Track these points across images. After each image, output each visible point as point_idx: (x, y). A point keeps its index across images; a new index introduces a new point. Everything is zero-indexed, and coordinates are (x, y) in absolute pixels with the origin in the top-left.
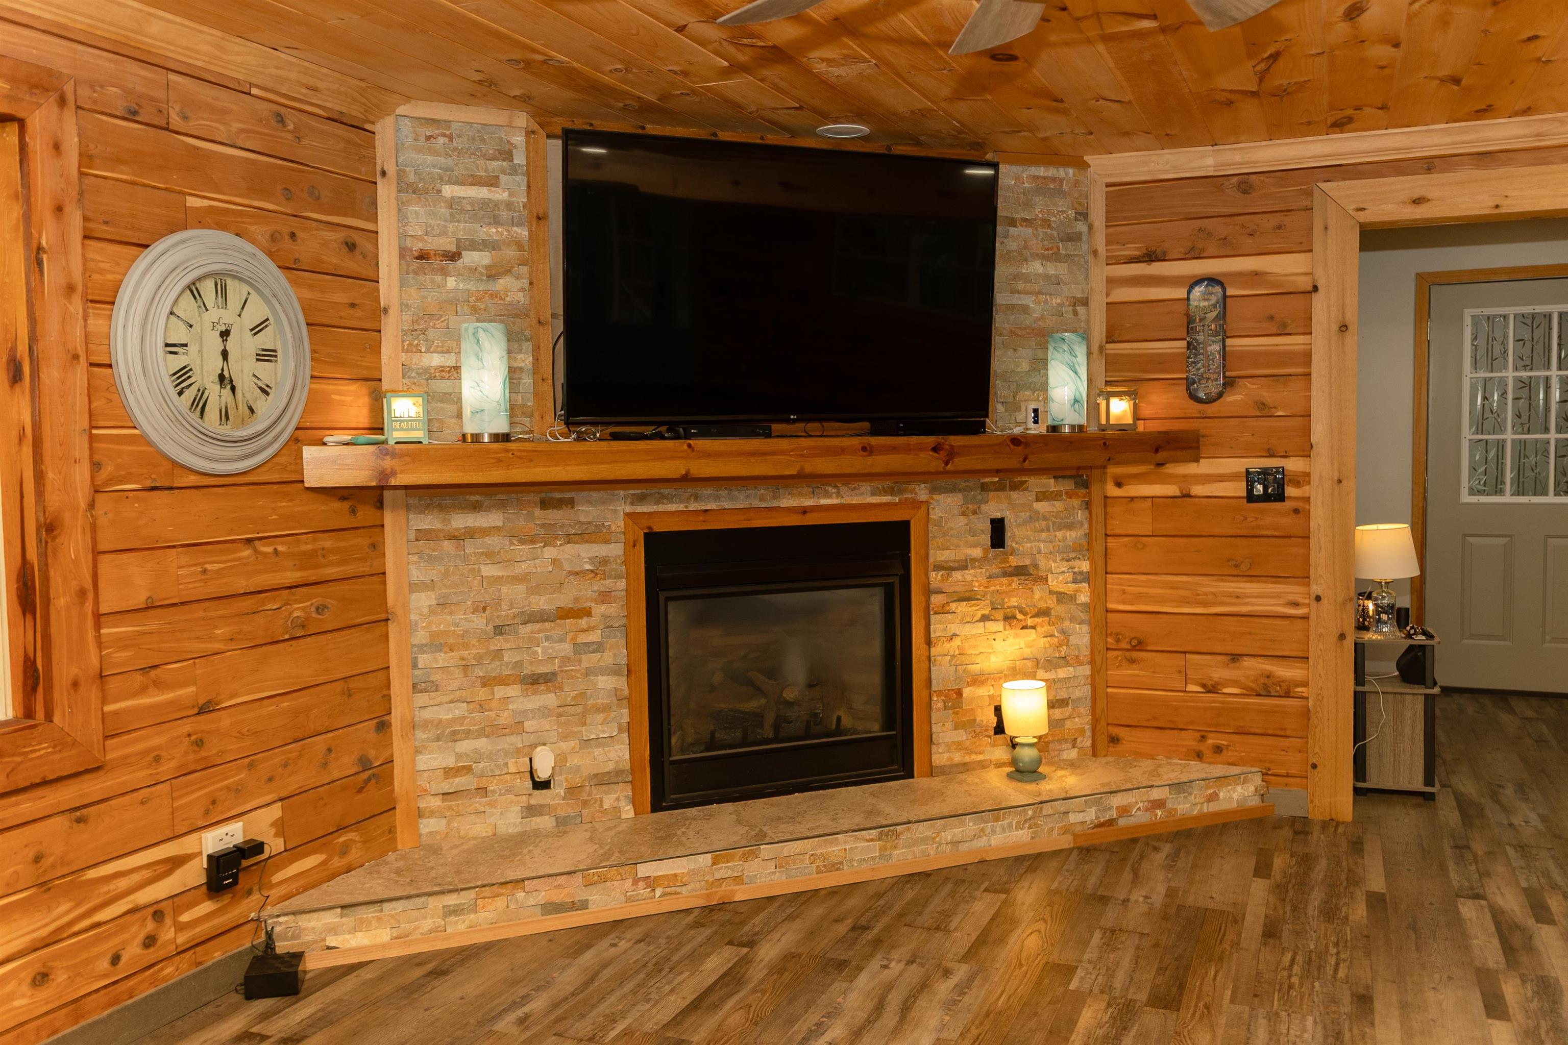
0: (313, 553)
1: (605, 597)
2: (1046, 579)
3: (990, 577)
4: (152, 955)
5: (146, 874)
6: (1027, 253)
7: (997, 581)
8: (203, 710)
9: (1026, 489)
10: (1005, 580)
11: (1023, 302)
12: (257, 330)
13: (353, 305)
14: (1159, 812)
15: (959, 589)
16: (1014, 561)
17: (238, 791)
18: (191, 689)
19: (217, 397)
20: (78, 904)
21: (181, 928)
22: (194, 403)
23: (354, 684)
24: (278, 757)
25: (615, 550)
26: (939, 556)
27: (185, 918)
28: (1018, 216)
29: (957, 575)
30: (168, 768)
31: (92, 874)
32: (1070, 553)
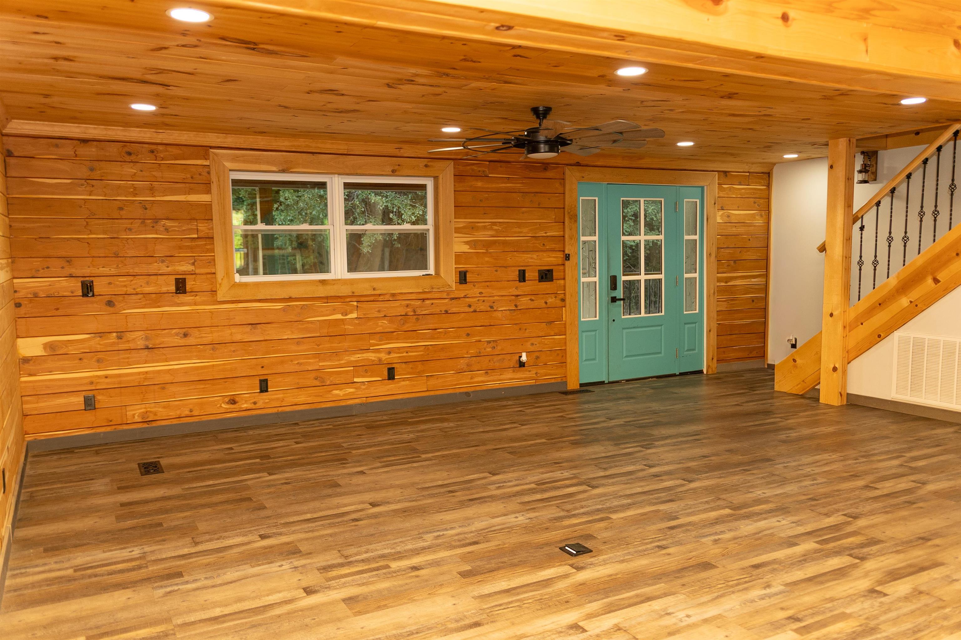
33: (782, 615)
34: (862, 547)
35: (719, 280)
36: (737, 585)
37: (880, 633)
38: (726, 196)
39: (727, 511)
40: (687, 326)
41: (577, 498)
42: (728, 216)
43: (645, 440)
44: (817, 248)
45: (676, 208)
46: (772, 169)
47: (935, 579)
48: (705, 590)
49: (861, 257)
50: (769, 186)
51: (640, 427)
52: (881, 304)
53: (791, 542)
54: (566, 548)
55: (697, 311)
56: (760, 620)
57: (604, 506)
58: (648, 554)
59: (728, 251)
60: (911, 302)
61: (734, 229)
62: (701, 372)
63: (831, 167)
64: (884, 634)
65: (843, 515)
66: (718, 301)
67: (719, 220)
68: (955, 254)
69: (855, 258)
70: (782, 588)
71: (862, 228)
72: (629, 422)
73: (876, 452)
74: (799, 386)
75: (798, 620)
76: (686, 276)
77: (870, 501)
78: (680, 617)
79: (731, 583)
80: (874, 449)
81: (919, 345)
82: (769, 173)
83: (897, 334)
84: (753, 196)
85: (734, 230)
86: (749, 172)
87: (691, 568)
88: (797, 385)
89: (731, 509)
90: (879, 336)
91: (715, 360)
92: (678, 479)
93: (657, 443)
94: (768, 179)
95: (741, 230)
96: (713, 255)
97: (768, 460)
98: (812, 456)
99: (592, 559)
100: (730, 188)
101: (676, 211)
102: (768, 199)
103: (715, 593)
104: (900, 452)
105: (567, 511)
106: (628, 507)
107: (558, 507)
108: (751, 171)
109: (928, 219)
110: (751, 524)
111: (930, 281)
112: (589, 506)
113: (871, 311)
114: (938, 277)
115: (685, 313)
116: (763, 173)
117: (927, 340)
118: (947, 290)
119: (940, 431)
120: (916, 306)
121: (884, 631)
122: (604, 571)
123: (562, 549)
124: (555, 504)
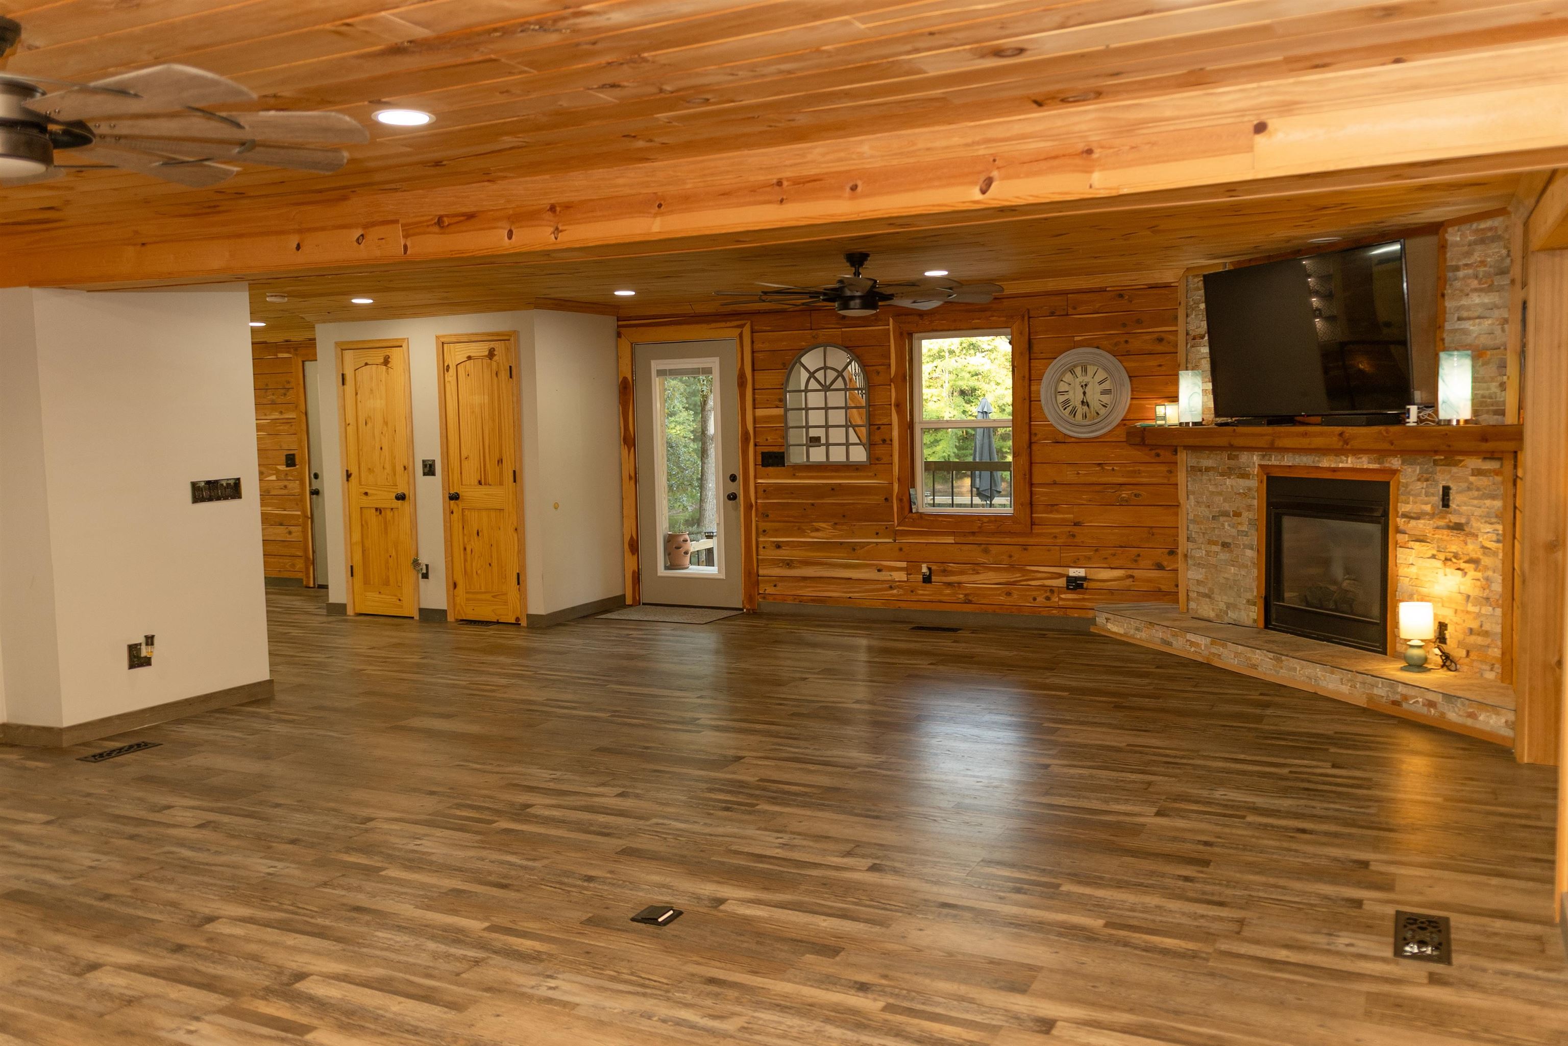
0: (1134, 472)
1: (1249, 508)
2: (1477, 536)
3: (1437, 528)
4: (1048, 603)
5: (1049, 575)
6: (1467, 290)
7: (1440, 531)
8: (1076, 524)
9: (1464, 466)
10: (1445, 532)
11: (1462, 327)
12: (1100, 383)
13: (1160, 366)
14: (1433, 711)
15: (1417, 533)
16: (1455, 519)
17: (1089, 558)
18: (1071, 516)
19: (1081, 410)
20: (1023, 576)
21: (1061, 599)
22: (1071, 413)
23: (1154, 530)
24: (1110, 551)
25: (1253, 483)
26: (1404, 508)
27: (1063, 596)
28: (1461, 263)
29: (1413, 523)
30: (1060, 541)
31: (1028, 568)
32: (1487, 518)
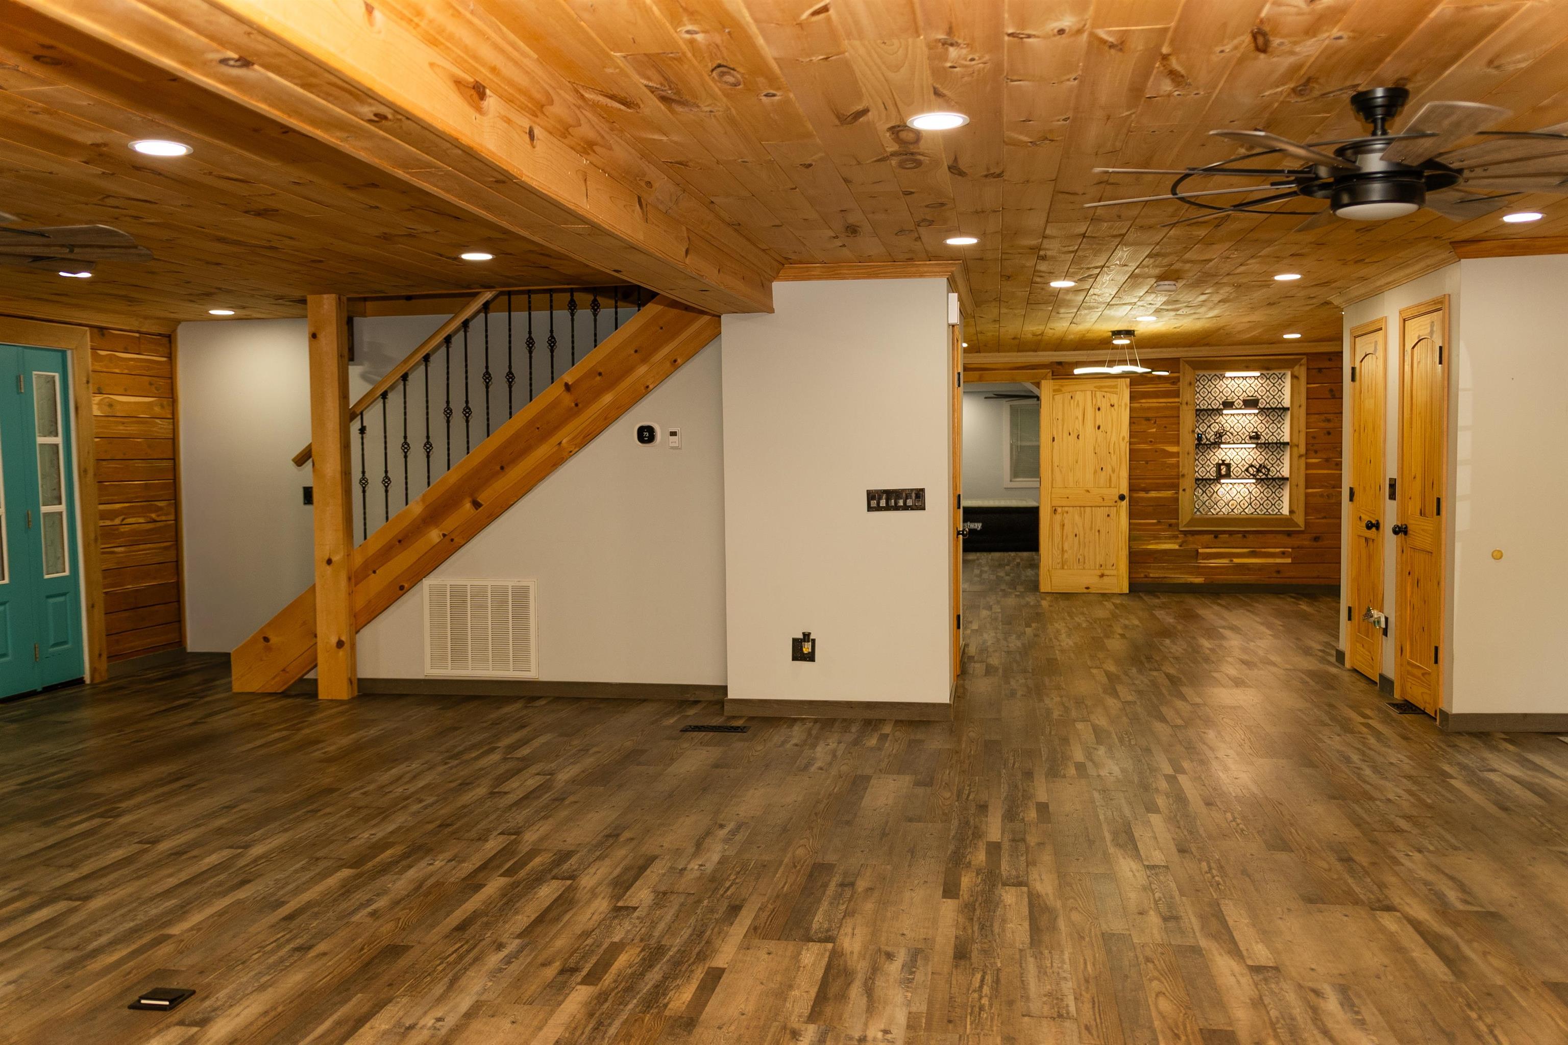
33: (550, 972)
34: (558, 865)
35: (103, 516)
36: (461, 958)
37: (669, 949)
38: (105, 370)
39: (346, 873)
40: (51, 601)
41: (70, 924)
42: (111, 405)
43: (95, 805)
44: (293, 460)
45: (18, 387)
46: (174, 331)
47: (664, 875)
48: (425, 980)
49: (363, 472)
50: (171, 357)
51: (60, 787)
52: (402, 541)
53: (472, 884)
54: (143, 1001)
55: (67, 573)
56: (532, 987)
57: (138, 922)
58: (292, 964)
59: (113, 465)
60: (444, 535)
61: (121, 428)
62: (81, 681)
63: (314, 336)
64: (674, 949)
65: (499, 834)
66: (103, 553)
67: (96, 412)
68: (498, 468)
69: (356, 475)
70: (517, 941)
71: (362, 430)
72: (31, 781)
73: (460, 748)
74: (277, 679)
75: (574, 970)
76: (44, 509)
77: (514, 809)
78: (430, 1024)
79: (451, 959)
80: (455, 747)
81: (458, 595)
82: (169, 336)
83: (427, 582)
84: (147, 373)
85: (121, 430)
86: (138, 332)
87: (377, 961)
88: (274, 678)
89: (350, 867)
90: (402, 588)
91: (104, 657)
92: (221, 848)
93: (124, 805)
94: (168, 345)
95: (133, 429)
96: (91, 473)
97: (330, 790)
98: (386, 771)
99: (207, 1003)
100: (110, 356)
101: (19, 393)
102: (171, 378)
103: (442, 978)
104: (489, 743)
105: (76, 948)
106: (182, 911)
107: (48, 948)
108: (144, 330)
109: (458, 419)
110: (398, 879)
111: (468, 505)
112: (108, 929)
113: (386, 553)
114: (479, 500)
115: (46, 577)
116: (160, 335)
117: (469, 587)
118: (493, 516)
119: (507, 709)
120: (452, 540)
121: (671, 946)
122: (246, 1011)
123: (136, 1006)
124: (40, 944)
